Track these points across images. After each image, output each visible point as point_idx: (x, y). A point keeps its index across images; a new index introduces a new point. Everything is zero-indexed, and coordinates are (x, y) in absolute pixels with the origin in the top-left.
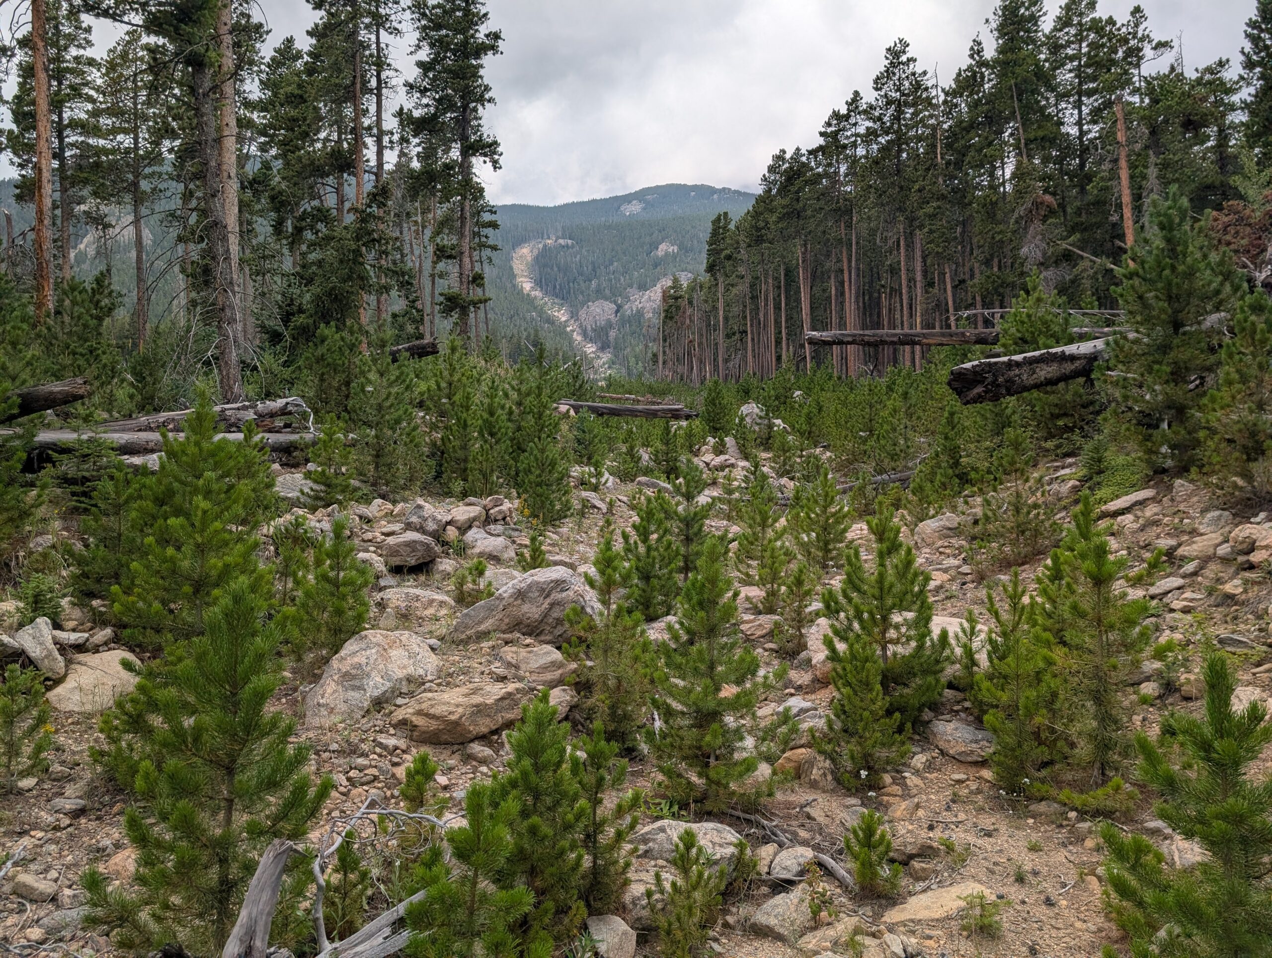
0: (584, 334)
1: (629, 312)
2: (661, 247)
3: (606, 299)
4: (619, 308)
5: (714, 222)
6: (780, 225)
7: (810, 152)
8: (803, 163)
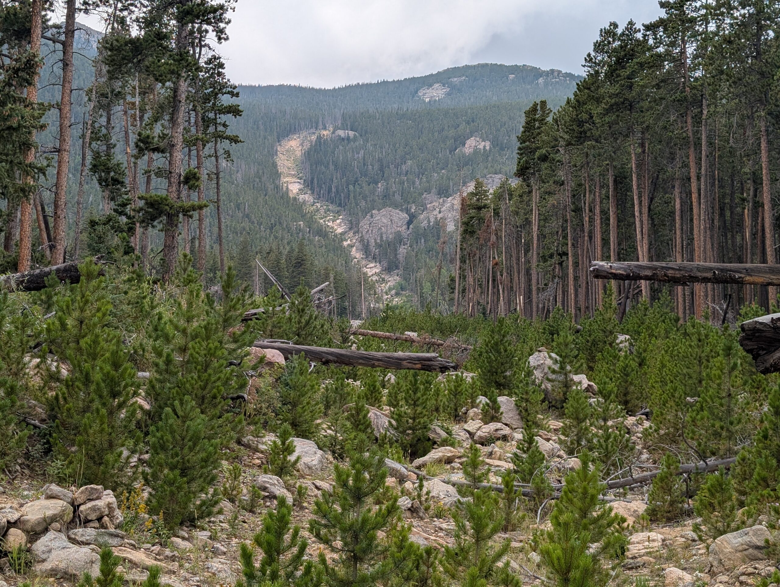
0: (366, 249)
1: (424, 224)
2: (468, 142)
3: (396, 206)
4: (412, 218)
5: (527, 113)
6: (607, 119)
7: (648, 28)
8: (638, 40)
